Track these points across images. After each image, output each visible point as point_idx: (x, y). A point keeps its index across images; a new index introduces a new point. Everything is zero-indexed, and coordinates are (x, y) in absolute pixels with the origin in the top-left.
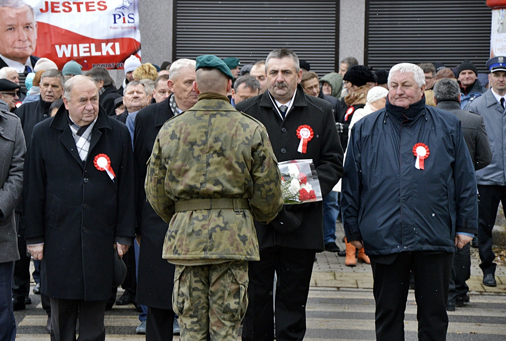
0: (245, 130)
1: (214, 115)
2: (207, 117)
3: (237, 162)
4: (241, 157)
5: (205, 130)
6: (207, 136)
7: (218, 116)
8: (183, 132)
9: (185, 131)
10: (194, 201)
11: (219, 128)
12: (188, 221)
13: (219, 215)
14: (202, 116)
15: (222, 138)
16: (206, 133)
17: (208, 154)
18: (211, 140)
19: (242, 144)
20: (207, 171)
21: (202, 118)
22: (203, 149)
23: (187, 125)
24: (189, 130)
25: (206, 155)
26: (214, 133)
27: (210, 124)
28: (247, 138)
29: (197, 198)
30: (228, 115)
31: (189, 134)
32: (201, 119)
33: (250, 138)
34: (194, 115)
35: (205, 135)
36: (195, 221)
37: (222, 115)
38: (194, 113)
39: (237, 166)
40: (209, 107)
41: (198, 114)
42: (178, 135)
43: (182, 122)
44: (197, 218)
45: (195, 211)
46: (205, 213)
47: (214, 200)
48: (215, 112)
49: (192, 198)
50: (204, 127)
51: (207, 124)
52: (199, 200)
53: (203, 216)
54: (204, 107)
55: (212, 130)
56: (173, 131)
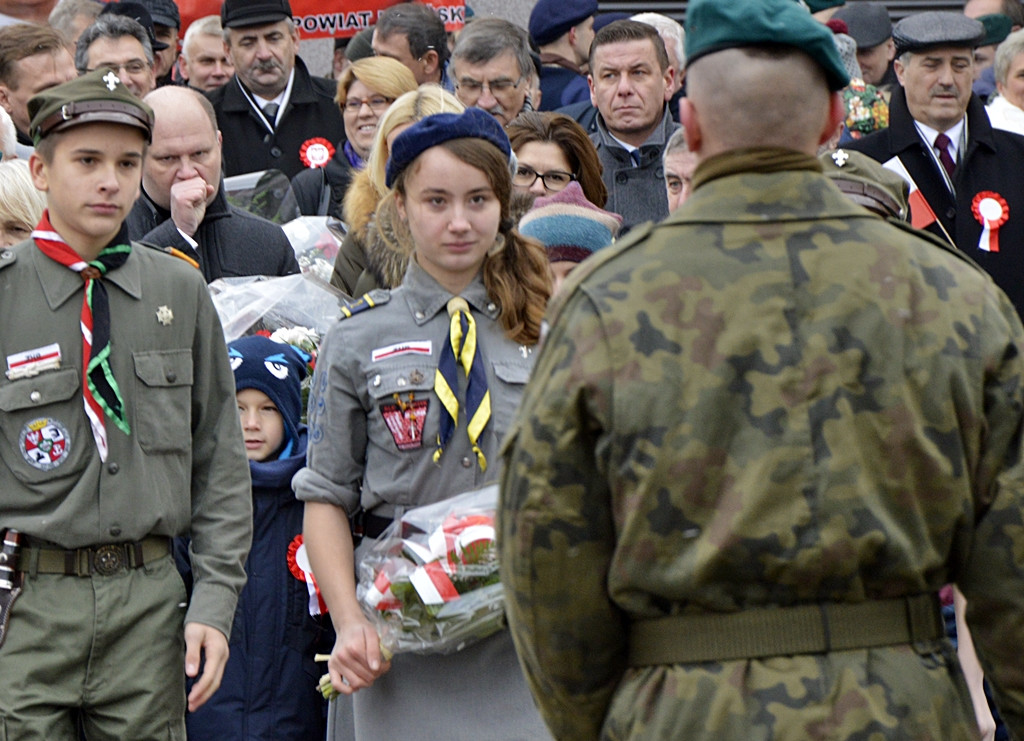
0: (942, 295)
1: (801, 240)
2: (776, 250)
3: (933, 433)
4: (946, 406)
5: (781, 303)
6: (794, 327)
7: (822, 242)
8: (688, 315)
9: (699, 317)
10: (750, 617)
11: (841, 288)
12: (738, 708)
13: (871, 679)
14: (754, 244)
15: (862, 331)
16: (793, 317)
17: (813, 403)
18: (817, 341)
19: (946, 352)
20: (818, 476)
21: (758, 252)
22: (791, 382)
23: (699, 288)
24: (715, 310)
25: (804, 406)
26: (827, 314)
27: (799, 276)
28: (961, 330)
29: (763, 603)
30: (860, 231)
31: (719, 324)
32: (758, 259)
33: (971, 328)
34: (719, 244)
35: (785, 324)
36: (773, 708)
37: (836, 236)
38: (710, 236)
39: (931, 449)
40: (777, 206)
41: (734, 236)
42: (669, 331)
43: (671, 278)
44: (779, 694)
45: (761, 659)
46: (809, 667)
47: (835, 611)
48: (804, 227)
49: (740, 603)
50: (777, 289)
51: (782, 276)
52: (772, 615)
53: (805, 681)
54: (756, 207)
55: (815, 302)
56: (643, 318)
